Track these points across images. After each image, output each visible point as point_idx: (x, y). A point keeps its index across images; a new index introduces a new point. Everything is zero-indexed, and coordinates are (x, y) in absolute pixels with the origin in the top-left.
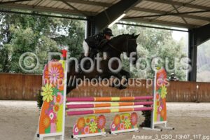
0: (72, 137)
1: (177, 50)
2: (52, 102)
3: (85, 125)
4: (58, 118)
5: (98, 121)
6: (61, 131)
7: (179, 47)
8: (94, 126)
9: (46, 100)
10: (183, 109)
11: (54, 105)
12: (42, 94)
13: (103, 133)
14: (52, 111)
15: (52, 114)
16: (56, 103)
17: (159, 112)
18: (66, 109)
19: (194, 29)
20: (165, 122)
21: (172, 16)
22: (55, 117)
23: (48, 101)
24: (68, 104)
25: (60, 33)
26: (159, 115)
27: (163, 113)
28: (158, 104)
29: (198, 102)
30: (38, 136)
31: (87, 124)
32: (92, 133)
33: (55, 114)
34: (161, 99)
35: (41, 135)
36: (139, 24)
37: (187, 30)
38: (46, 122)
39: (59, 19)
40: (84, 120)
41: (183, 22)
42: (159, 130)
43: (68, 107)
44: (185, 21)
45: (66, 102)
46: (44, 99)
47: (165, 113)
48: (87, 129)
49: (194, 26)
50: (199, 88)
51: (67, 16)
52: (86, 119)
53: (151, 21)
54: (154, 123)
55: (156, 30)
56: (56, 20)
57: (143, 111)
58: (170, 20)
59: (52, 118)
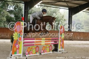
0: (25, 56)
1: (62, 17)
2: (17, 40)
3: (30, 51)
4: (20, 48)
5: (36, 49)
6: (21, 53)
7: (63, 16)
8: (34, 51)
9: (15, 39)
10: (67, 43)
11: (18, 41)
12: (14, 37)
13: (38, 54)
14: (17, 44)
15: (17, 46)
16: (19, 41)
17: (61, 45)
18: (23, 43)
19: (71, 8)
20: (63, 49)
21: (62, 3)
22: (19, 47)
23: (16, 40)
24: (24, 41)
25: (10, 9)
26: (61, 46)
27: (62, 45)
28: (60, 41)
29: (73, 40)
30: (12, 55)
31: (31, 50)
32: (33, 54)
33: (18, 46)
34: (62, 39)
35: (13, 55)
36: (46, 5)
37: (68, 8)
38: (15, 49)
39: (11, 2)
40: (30, 48)
41: (67, 5)
42: (61, 53)
43: (24, 43)
44: (67, 4)
45: (23, 40)
46: (14, 39)
47: (63, 45)
48: (31, 52)
49: (71, 7)
50: (73, 34)
51: (15, 1)
52: (31, 48)
53: (52, 4)
54: (59, 50)
55: (53, 8)
56: (10, 3)
57: (54, 44)
58: (61, 4)
59: (17, 47)
